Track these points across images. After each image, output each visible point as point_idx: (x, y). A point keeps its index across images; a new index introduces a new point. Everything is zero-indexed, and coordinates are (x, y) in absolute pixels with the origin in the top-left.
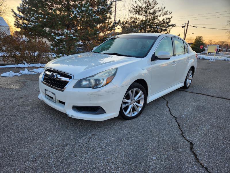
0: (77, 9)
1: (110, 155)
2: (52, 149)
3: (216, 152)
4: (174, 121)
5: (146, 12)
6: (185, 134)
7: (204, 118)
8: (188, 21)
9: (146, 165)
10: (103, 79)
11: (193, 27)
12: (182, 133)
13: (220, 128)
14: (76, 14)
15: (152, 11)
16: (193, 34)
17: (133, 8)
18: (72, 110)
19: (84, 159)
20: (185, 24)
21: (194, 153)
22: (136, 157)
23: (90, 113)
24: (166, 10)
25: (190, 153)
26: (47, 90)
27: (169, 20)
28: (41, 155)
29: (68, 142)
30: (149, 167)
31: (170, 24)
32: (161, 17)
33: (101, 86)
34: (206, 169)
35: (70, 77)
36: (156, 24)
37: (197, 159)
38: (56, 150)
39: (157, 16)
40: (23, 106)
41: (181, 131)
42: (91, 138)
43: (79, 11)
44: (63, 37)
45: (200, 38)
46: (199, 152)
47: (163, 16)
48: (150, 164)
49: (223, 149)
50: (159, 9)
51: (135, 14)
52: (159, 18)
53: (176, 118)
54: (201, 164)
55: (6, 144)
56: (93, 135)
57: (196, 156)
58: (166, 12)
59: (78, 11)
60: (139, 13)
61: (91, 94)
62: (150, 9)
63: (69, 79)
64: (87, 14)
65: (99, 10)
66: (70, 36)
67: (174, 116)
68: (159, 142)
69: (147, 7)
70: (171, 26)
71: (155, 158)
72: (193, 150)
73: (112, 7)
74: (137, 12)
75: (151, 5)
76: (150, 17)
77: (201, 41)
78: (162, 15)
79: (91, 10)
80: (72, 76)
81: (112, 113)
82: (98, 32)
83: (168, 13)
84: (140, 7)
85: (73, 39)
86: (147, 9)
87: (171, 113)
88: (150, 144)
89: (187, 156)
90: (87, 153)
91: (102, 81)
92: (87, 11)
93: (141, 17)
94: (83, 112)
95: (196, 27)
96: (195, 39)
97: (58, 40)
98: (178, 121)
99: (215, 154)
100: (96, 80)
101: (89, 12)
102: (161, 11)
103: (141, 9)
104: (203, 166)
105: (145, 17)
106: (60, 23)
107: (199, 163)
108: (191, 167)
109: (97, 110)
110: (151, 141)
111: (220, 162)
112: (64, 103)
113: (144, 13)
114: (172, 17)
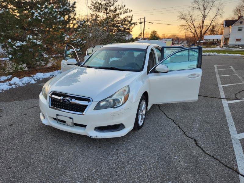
0: (39, 11)
1: (144, 164)
2: (91, 172)
3: (213, 143)
4: (173, 123)
5: (106, 9)
6: (187, 133)
7: (192, 117)
8: (145, 17)
9: (174, 165)
10: (121, 99)
11: (150, 23)
12: (185, 133)
13: (207, 122)
14: (37, 16)
15: (112, 8)
16: (149, 29)
17: (92, 5)
18: (94, 131)
19: (125, 173)
20: (141, 19)
21: (200, 147)
22: (163, 160)
23: (113, 131)
24: (126, 8)
25: (198, 148)
26: (60, 115)
27: (130, 18)
28: (85, 179)
29: (101, 161)
30: (177, 165)
31: (132, 22)
32: (122, 15)
33: (121, 105)
34: (213, 157)
35: (88, 100)
36: (118, 22)
37: (204, 151)
38: (95, 171)
39: (118, 14)
40: (23, 135)
41: (183, 131)
42: (117, 153)
43: (42, 13)
44: (25, 43)
45: (154, 32)
46: (202, 145)
47: (124, 14)
48: (176, 163)
49: (216, 140)
50: (120, 7)
51: (96, 11)
52: (120, 16)
53: (173, 120)
54: (208, 154)
55: (41, 178)
56: (117, 150)
57: (202, 149)
58: (126, 10)
59: (39, 13)
60: (99, 10)
61: (114, 114)
62: (110, 6)
63: (88, 102)
64: (51, 17)
65: (62, 11)
66: (32, 42)
67: (171, 119)
68: (172, 143)
69: (106, 4)
70: (132, 24)
71: (176, 158)
72: (198, 145)
73: (75, 7)
74: (97, 9)
75: (112, 3)
76: (111, 14)
77: (156, 36)
78: (122, 13)
79: (56, 11)
80: (91, 99)
81: (129, 127)
82: (64, 35)
83: (128, 11)
84: (100, 4)
85: (36, 44)
86: (107, 6)
87: (167, 116)
88: (167, 147)
89: (196, 151)
90: (124, 167)
91: (120, 100)
92: (51, 13)
93: (102, 15)
94: (105, 131)
95: (152, 23)
96: (151, 34)
97: (18, 46)
98: (176, 123)
99: (213, 145)
100: (114, 100)
101: (54, 14)
102: (122, 9)
103: (100, 6)
104: (210, 156)
105: (105, 14)
106: (17, 26)
107: (207, 154)
108: (203, 158)
109: (118, 127)
110: (167, 144)
111: (219, 150)
112: (85, 126)
113: (104, 10)
114: (133, 15)
